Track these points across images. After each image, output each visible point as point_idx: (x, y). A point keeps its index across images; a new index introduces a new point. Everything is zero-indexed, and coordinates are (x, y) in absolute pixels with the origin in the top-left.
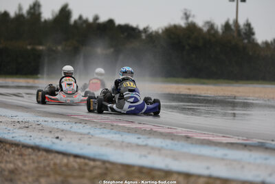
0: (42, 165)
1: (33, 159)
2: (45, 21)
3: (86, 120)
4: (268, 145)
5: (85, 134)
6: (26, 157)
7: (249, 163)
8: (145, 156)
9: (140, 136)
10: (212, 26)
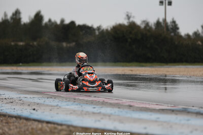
0: (23, 130)
1: (16, 125)
2: (25, 24)
3: (55, 96)
4: (189, 110)
5: (54, 106)
6: (11, 124)
7: (176, 124)
8: (99, 121)
9: (95, 106)
10: (147, 24)
